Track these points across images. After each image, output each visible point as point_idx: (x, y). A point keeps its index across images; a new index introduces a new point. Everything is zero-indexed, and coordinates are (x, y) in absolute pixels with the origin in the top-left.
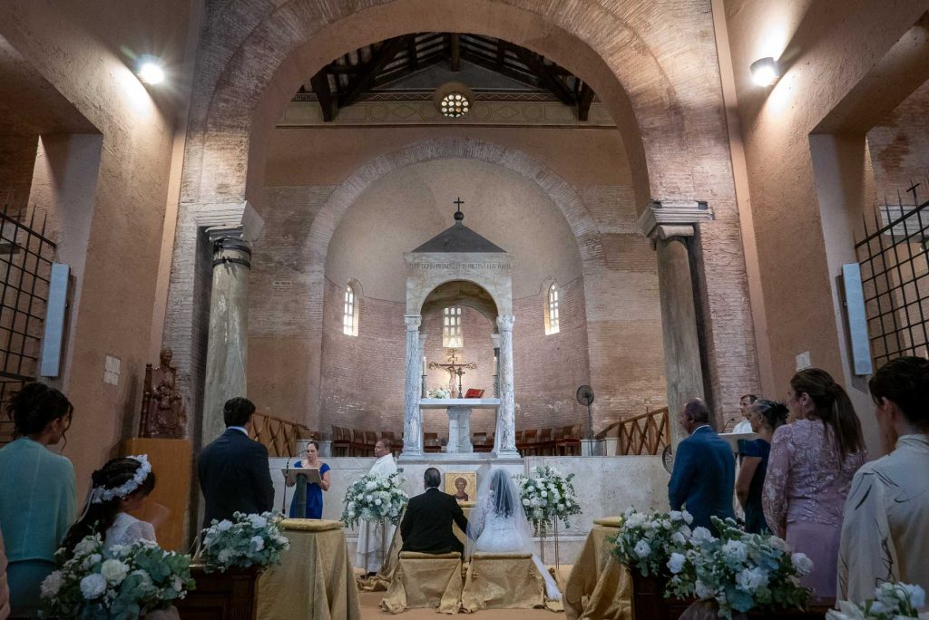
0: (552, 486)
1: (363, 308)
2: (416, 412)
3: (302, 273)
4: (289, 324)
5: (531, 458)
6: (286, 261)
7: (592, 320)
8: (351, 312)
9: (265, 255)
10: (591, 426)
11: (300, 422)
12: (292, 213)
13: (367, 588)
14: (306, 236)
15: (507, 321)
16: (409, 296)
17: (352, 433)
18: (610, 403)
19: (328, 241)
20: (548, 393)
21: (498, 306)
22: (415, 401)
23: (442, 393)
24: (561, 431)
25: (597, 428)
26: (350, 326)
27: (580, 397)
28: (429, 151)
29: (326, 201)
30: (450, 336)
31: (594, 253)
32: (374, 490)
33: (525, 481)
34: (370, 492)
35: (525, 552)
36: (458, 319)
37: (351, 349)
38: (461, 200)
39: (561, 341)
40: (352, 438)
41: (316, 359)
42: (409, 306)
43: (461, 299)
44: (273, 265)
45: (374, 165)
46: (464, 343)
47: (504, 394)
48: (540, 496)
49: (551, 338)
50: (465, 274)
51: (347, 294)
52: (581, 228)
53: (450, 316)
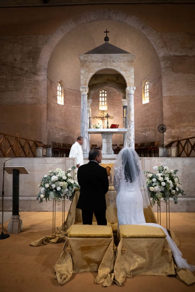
0: (167, 179)
1: (65, 93)
2: (86, 135)
3: (37, 75)
4: (32, 98)
5: (146, 158)
6: (30, 70)
7: (165, 96)
8: (60, 95)
9: (20, 67)
10: (163, 142)
11: (38, 140)
12: (31, 48)
13: (53, 241)
14: (38, 59)
15: (131, 89)
16: (82, 77)
17: (62, 145)
18: (172, 132)
19: (48, 61)
20: (143, 128)
21: (127, 82)
22: (86, 130)
23: (99, 126)
24: (149, 144)
25: (166, 143)
26: (60, 100)
27: (159, 129)
28: (92, 17)
29: (46, 42)
30: (102, 105)
31: (167, 65)
32: (56, 181)
33: (150, 175)
34: (54, 183)
35: (161, 234)
36: (106, 98)
37: (60, 110)
38: (108, 31)
39: (149, 106)
40: (62, 146)
41: (45, 114)
42: (82, 82)
43: (107, 83)
44: (24, 72)
45: (67, 25)
46: (108, 108)
47: (130, 126)
48: (160, 185)
49: (145, 105)
50: (110, 66)
51: (58, 87)
52: (161, 54)
53: (102, 97)
